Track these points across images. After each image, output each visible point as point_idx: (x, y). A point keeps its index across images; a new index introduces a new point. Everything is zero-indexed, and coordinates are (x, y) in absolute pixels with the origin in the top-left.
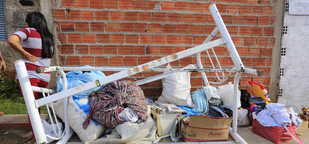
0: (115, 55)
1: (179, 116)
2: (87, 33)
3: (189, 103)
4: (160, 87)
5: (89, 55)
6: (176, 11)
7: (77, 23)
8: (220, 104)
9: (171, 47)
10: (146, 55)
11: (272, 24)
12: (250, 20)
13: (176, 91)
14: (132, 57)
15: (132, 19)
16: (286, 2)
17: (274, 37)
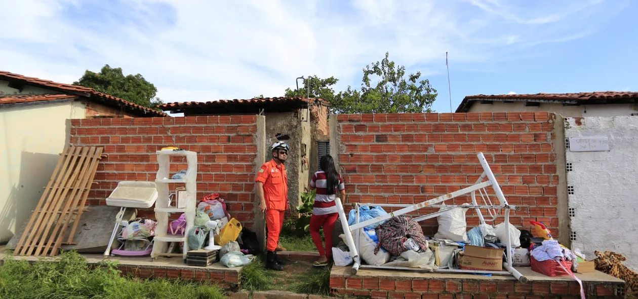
0: (392, 194)
1: (455, 249)
2: (368, 174)
3: (465, 239)
4: (435, 226)
5: (369, 194)
6: (449, 153)
7: (359, 165)
8: (496, 242)
9: (445, 186)
10: (421, 194)
11: (552, 160)
12: (528, 158)
13: (452, 228)
14: (408, 196)
15: (407, 162)
16: (565, 139)
17: (556, 174)
